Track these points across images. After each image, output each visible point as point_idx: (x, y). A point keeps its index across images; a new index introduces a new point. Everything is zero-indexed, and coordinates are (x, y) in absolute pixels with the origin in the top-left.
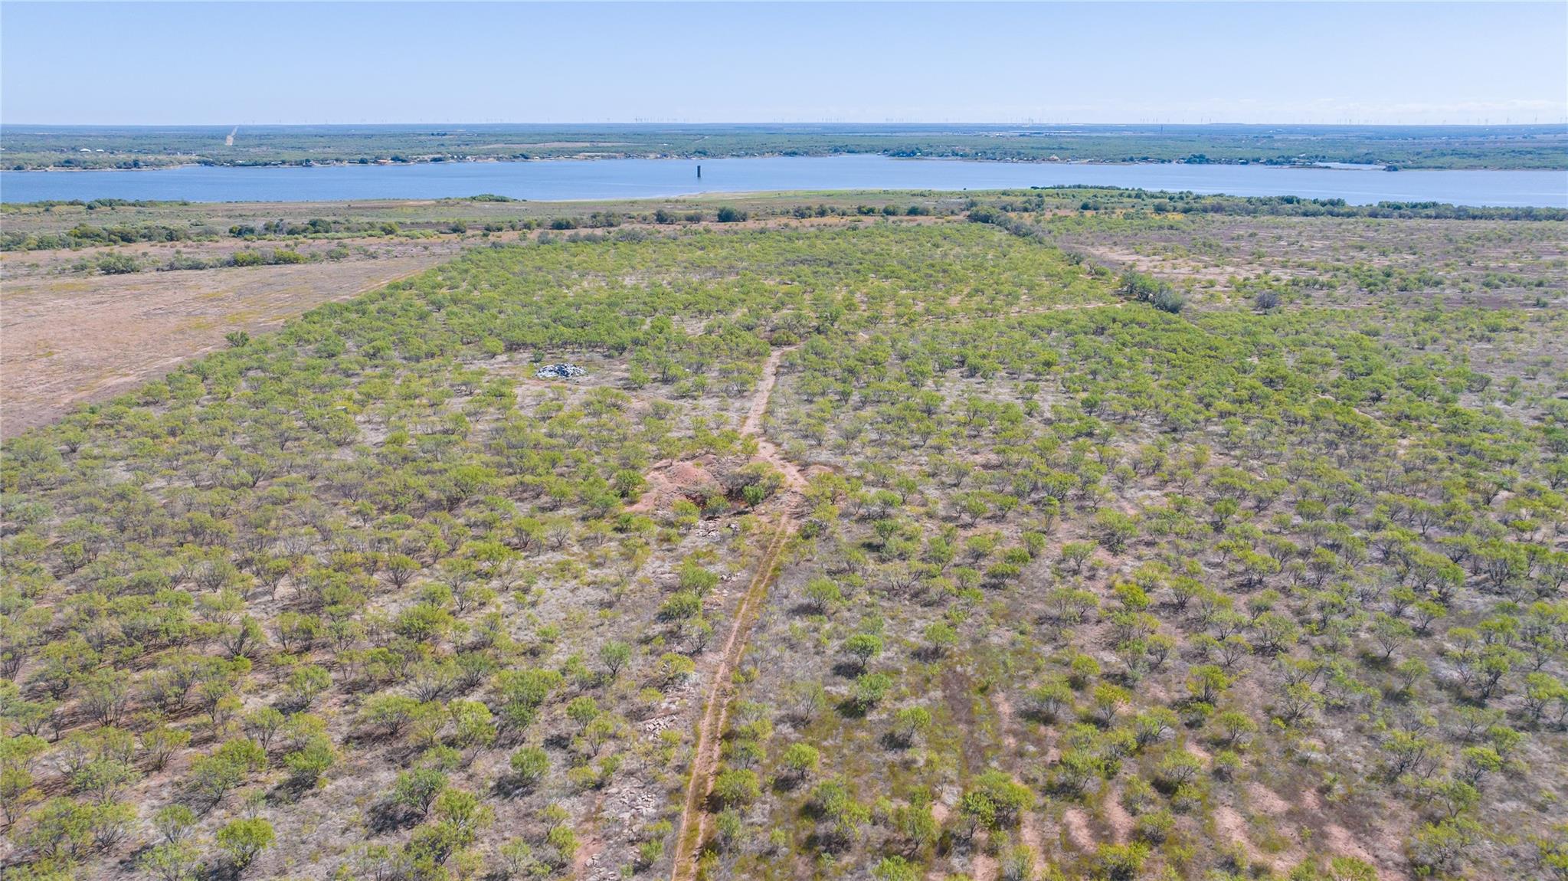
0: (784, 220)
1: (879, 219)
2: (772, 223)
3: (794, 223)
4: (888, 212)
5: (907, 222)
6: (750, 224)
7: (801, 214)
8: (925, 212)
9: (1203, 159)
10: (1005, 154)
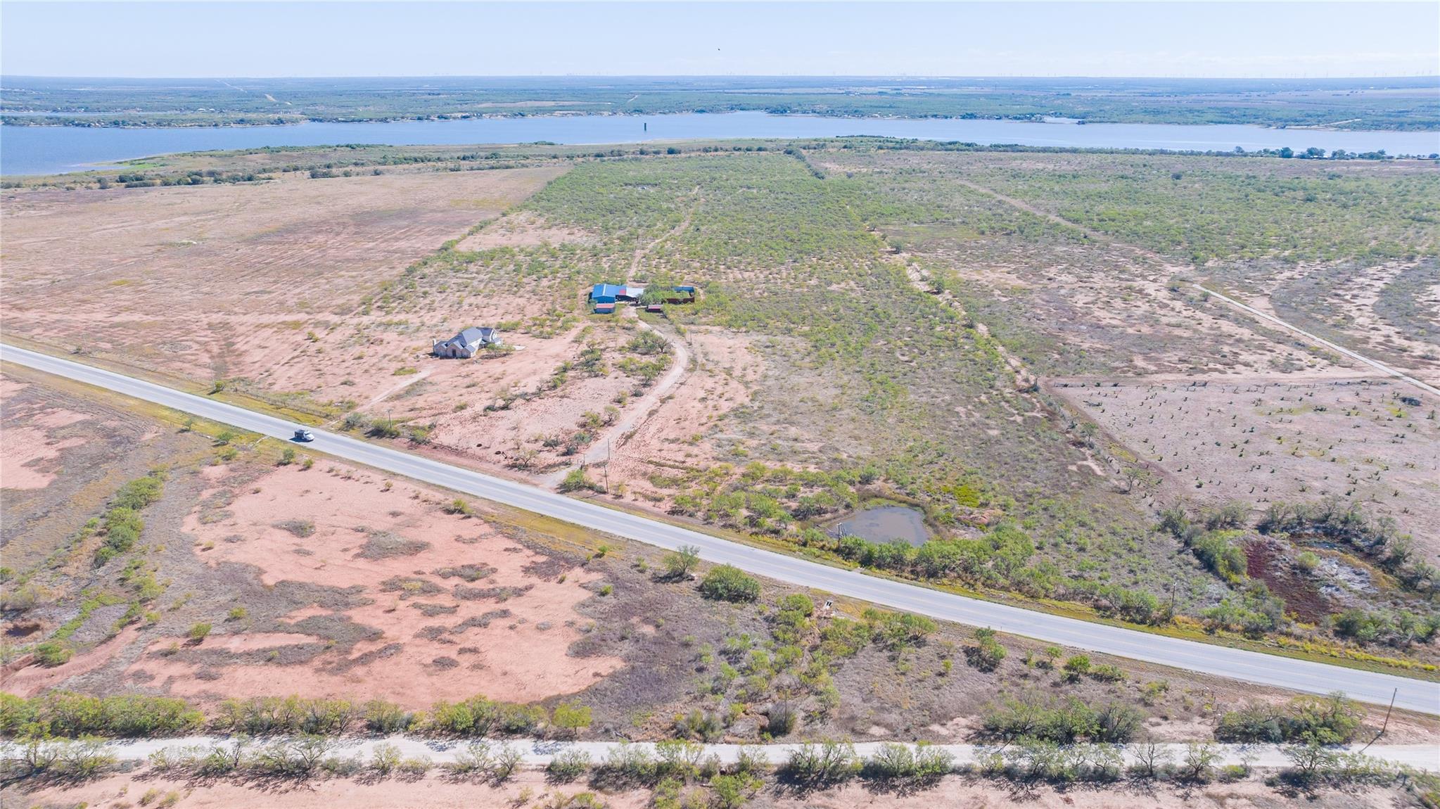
0: (699, 153)
1: (742, 152)
2: (693, 154)
3: (703, 154)
4: (748, 150)
5: (754, 154)
6: (683, 155)
7: (706, 150)
8: (765, 150)
9: (972, 116)
10: (846, 112)
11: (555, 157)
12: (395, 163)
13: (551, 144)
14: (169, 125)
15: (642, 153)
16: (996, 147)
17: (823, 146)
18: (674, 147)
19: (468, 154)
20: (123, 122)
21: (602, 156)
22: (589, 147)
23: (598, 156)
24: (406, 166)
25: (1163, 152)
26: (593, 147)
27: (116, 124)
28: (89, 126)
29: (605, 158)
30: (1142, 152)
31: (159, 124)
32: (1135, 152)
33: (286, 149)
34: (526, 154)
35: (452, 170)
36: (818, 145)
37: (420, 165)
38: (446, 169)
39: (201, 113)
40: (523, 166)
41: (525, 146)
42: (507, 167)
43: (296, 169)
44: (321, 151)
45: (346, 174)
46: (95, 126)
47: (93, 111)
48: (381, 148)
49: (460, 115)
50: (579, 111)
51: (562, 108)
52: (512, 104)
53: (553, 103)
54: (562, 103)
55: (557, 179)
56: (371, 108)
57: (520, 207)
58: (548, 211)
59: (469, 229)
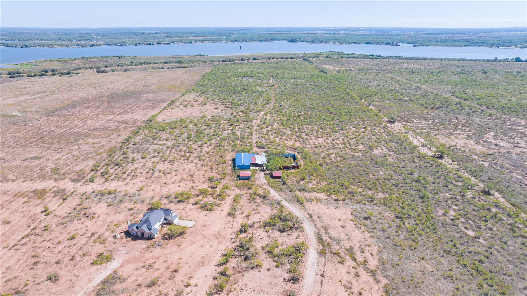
0: (266, 60)
1: (285, 60)
2: (264, 61)
3: (268, 61)
4: (286, 58)
5: (290, 60)
6: (259, 61)
7: (269, 59)
8: (294, 58)
9: (369, 43)
10: (319, 41)
11: (205, 62)
12: (136, 65)
13: (204, 56)
14: (48, 47)
15: (242, 60)
16: (391, 57)
17: (318, 57)
18: (255, 57)
19: (168, 60)
20: (30, 45)
21: (225, 61)
22: (219, 57)
23: (223, 61)
24: (140, 66)
25: (464, 60)
26: (221, 57)
28: (15, 47)
29: (227, 63)
30: (455, 60)
31: (44, 46)
32: (451, 60)
33: (91, 58)
34: (192, 60)
35: (160, 69)
36: (316, 56)
37: (147, 66)
38: (157, 68)
39: (64, 42)
40: (191, 66)
41: (192, 57)
42: (185, 67)
43: (91, 68)
44: (106, 59)
45: (113, 71)
46: (18, 47)
47: (21, 40)
48: (132, 57)
49: (166, 42)
50: (213, 41)
51: (207, 39)
52: (187, 38)
53: (203, 38)
54: (206, 38)
55: (207, 74)
56: (132, 40)
57: (190, 90)
58: (204, 93)
59: (165, 105)
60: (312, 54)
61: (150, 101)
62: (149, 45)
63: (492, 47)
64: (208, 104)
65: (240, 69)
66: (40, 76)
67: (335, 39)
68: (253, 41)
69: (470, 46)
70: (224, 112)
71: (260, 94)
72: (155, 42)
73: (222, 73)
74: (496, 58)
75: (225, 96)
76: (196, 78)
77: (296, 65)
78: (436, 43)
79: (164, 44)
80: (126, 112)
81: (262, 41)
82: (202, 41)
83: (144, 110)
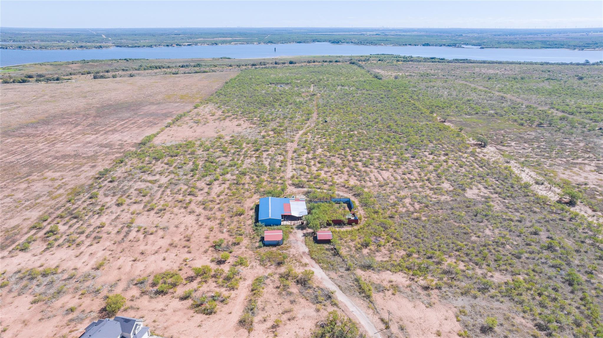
0: (305, 64)
1: (328, 63)
2: (303, 64)
3: (308, 64)
4: (330, 62)
5: (335, 64)
6: (297, 64)
7: (309, 62)
8: (339, 62)
9: (428, 45)
10: (367, 43)
11: (230, 66)
12: (145, 69)
13: (229, 58)
14: (46, 48)
15: (276, 63)
16: (457, 61)
17: (368, 60)
18: (292, 60)
19: (185, 64)
20: (24, 47)
21: (255, 65)
22: (248, 60)
23: (253, 65)
24: (150, 71)
25: (547, 63)
26: (250, 60)
27: (20, 47)
28: (6, 48)
29: (257, 67)
30: (536, 64)
31: (41, 48)
32: (531, 63)
33: (93, 61)
34: (215, 64)
35: (173, 74)
36: (366, 59)
37: (158, 70)
38: (170, 73)
39: (68, 43)
40: (213, 71)
41: (216, 60)
42: (204, 72)
43: (89, 73)
44: (110, 63)
45: (114, 77)
46: (10, 49)
47: (16, 41)
48: (142, 61)
49: (187, 44)
50: (242, 42)
51: (235, 41)
52: (212, 39)
53: (231, 39)
54: (235, 39)
55: (231, 80)
56: (147, 41)
57: (207, 101)
58: (224, 104)
59: (169, 121)
60: (361, 56)
61: (152, 115)
62: (166, 47)
63: (575, 49)
64: (228, 119)
65: (273, 75)
66: (20, 82)
67: (386, 40)
68: (290, 42)
69: (547, 48)
70: (249, 131)
71: (298, 105)
72: (174, 43)
73: (251, 79)
74: (588, 61)
75: (252, 109)
76: (216, 86)
77: (343, 69)
78: (507, 45)
79: (184, 45)
80: (115, 131)
81: (300, 42)
82: (230, 42)
83: (139, 127)
